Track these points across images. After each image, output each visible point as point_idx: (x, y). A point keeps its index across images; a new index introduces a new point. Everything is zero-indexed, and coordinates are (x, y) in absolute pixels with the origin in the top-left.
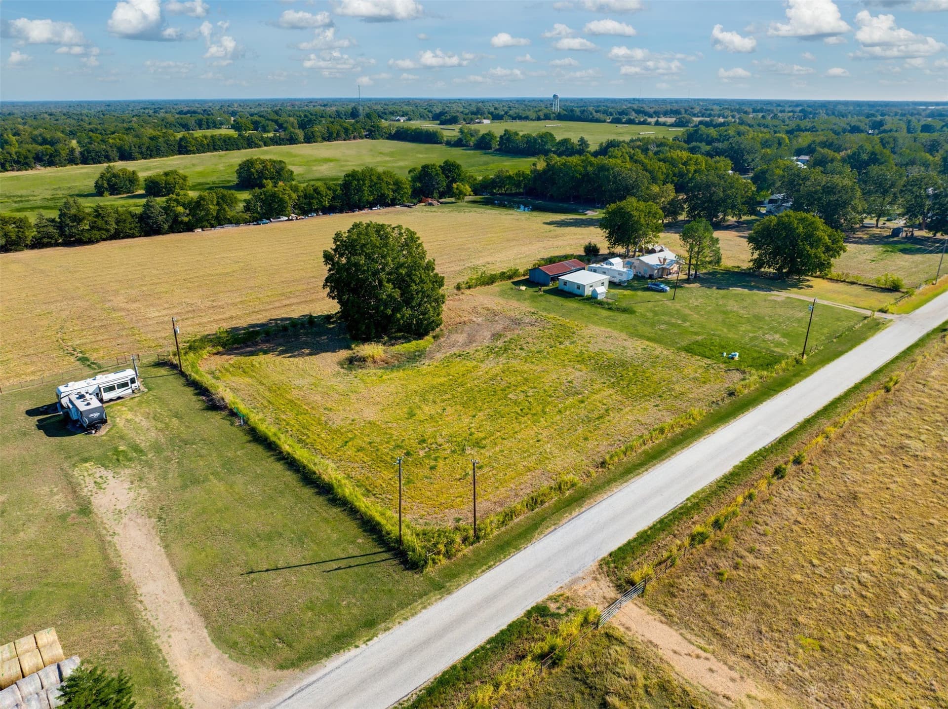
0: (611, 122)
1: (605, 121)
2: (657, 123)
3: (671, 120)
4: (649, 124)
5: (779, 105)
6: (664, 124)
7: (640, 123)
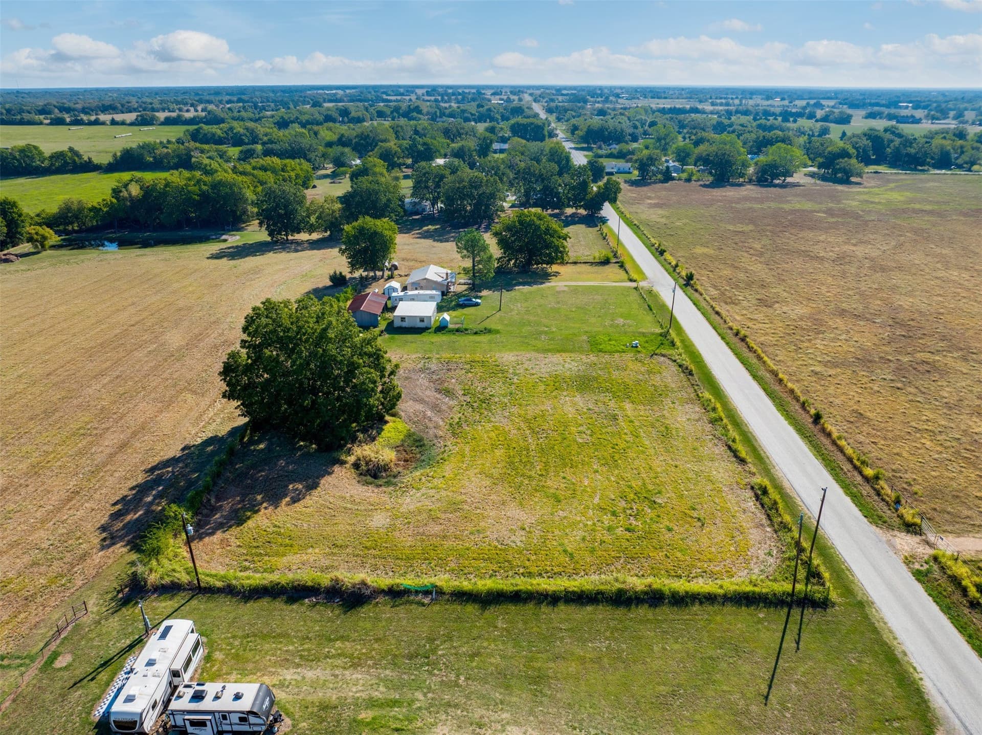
0: (51, 124)
1: (41, 123)
2: (114, 123)
3: (131, 117)
4: (103, 123)
5: (197, 94)
6: (123, 123)
7: (91, 123)
